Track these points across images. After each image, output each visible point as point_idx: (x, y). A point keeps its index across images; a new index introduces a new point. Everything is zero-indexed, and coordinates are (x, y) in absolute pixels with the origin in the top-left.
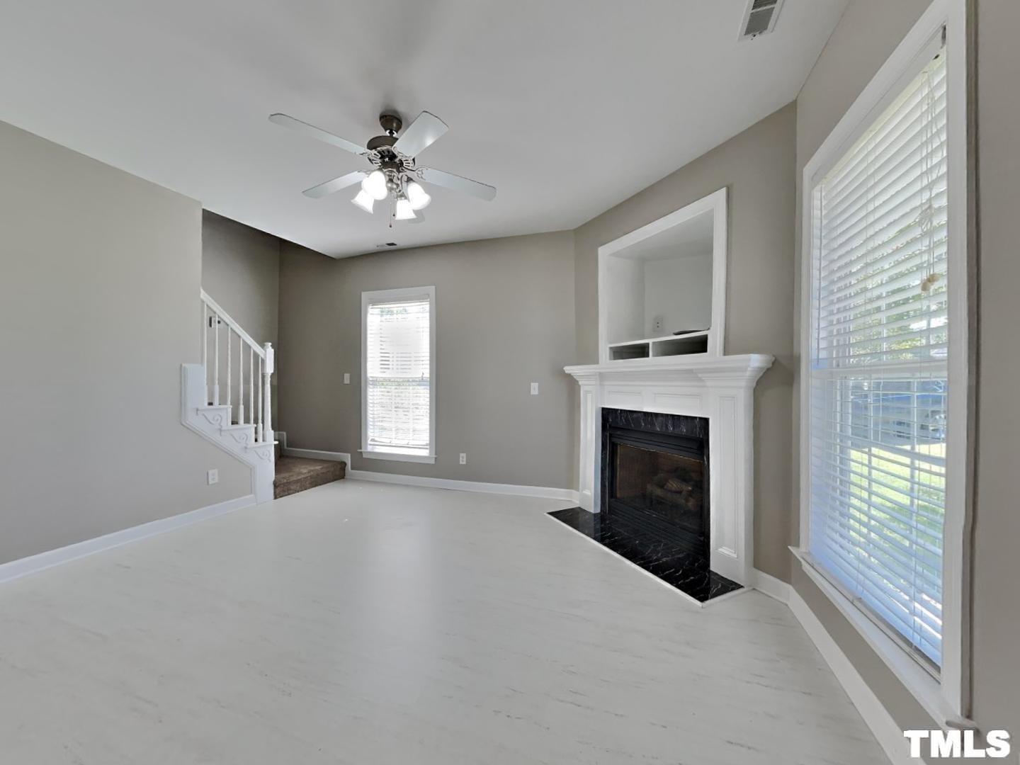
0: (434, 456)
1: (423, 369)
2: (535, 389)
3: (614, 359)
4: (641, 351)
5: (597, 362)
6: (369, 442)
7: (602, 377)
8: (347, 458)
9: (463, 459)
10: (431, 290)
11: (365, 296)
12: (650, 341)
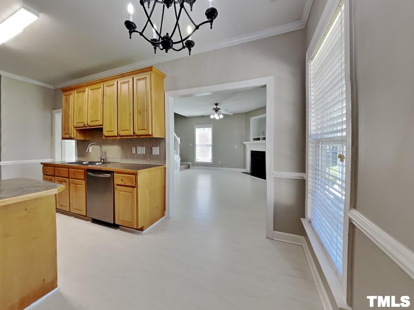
0: (213, 162)
1: (210, 142)
2: (236, 147)
3: (254, 140)
4: (259, 139)
5: (250, 141)
6: (196, 159)
7: (251, 144)
8: (190, 163)
9: (220, 162)
10: (212, 125)
11: (195, 126)
12: (260, 137)
